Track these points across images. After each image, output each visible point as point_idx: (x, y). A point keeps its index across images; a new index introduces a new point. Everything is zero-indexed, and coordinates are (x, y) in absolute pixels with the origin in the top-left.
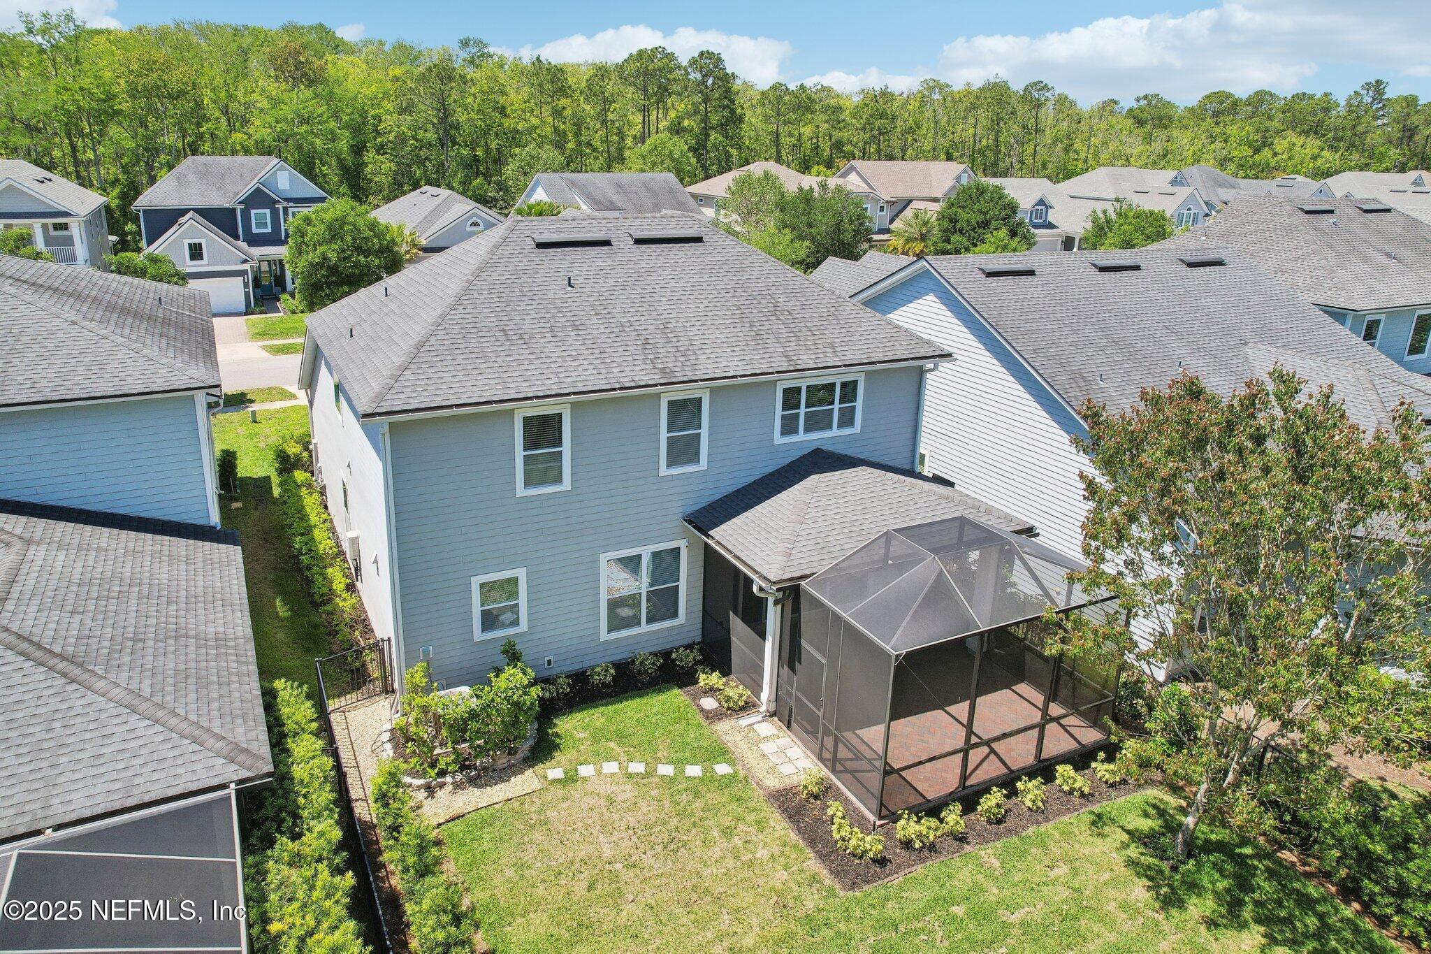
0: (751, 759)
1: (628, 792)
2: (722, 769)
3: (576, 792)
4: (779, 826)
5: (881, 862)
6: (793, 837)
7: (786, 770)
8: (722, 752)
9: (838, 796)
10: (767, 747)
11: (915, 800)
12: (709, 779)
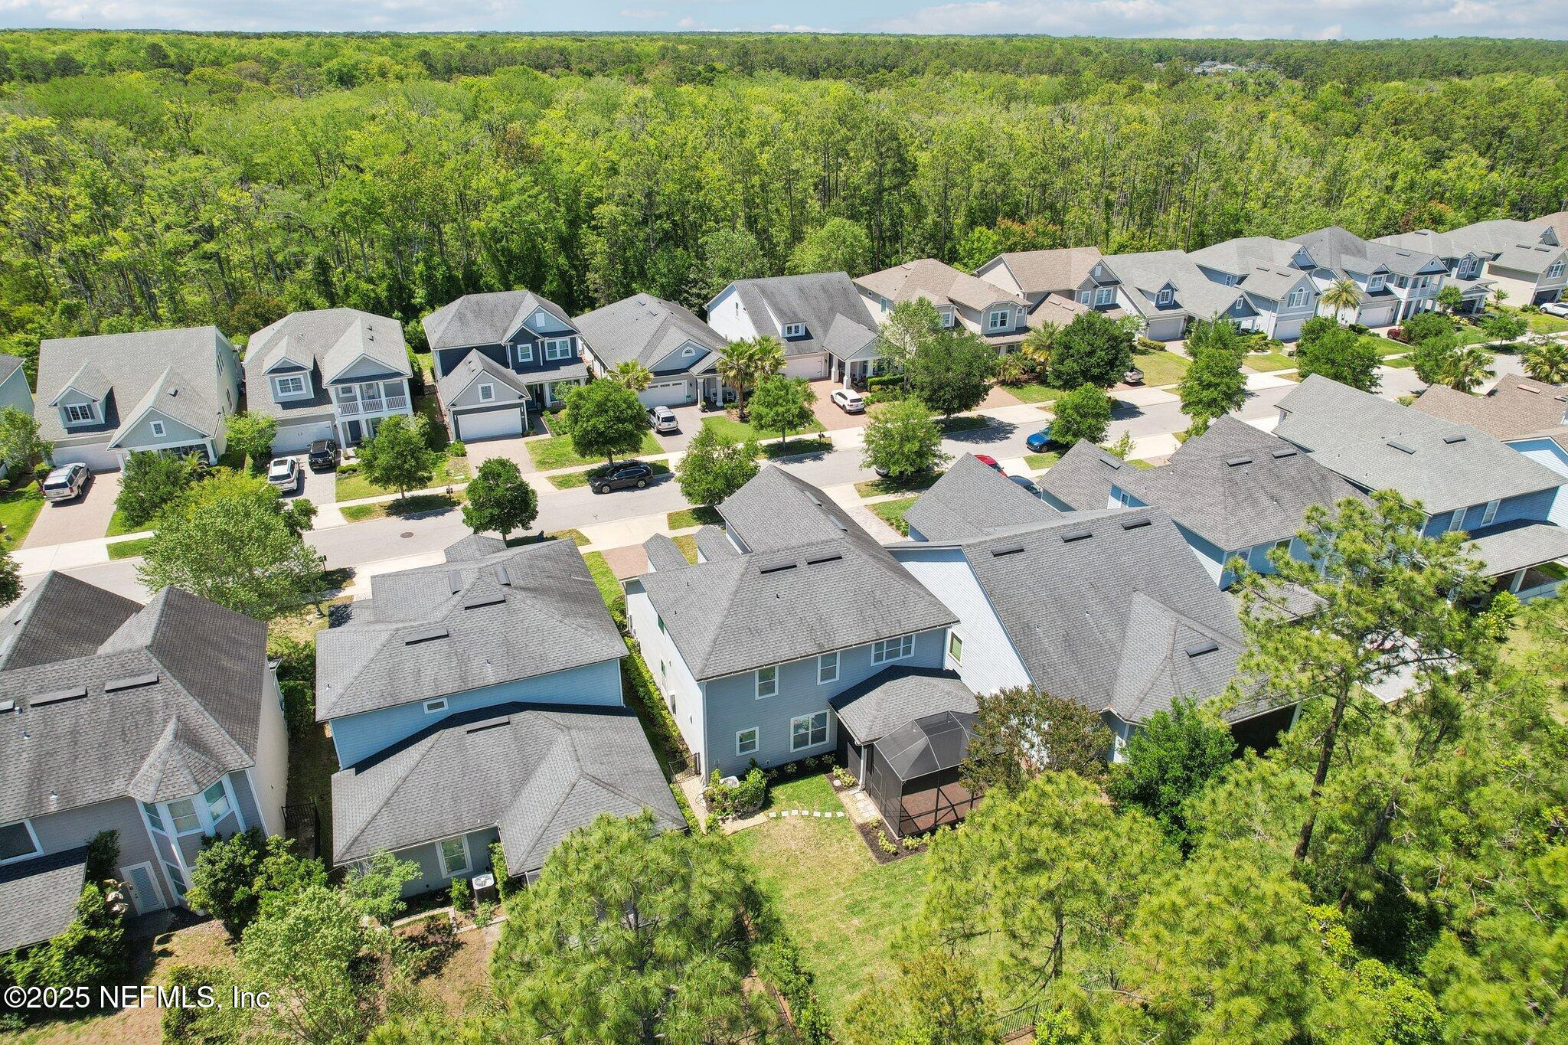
0: (852, 810)
1: (801, 823)
2: (840, 814)
3: (781, 823)
4: (860, 839)
5: (896, 854)
6: (864, 843)
7: (866, 815)
8: (840, 807)
9: (885, 828)
10: (860, 805)
11: (915, 830)
12: (834, 818)
